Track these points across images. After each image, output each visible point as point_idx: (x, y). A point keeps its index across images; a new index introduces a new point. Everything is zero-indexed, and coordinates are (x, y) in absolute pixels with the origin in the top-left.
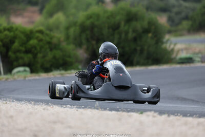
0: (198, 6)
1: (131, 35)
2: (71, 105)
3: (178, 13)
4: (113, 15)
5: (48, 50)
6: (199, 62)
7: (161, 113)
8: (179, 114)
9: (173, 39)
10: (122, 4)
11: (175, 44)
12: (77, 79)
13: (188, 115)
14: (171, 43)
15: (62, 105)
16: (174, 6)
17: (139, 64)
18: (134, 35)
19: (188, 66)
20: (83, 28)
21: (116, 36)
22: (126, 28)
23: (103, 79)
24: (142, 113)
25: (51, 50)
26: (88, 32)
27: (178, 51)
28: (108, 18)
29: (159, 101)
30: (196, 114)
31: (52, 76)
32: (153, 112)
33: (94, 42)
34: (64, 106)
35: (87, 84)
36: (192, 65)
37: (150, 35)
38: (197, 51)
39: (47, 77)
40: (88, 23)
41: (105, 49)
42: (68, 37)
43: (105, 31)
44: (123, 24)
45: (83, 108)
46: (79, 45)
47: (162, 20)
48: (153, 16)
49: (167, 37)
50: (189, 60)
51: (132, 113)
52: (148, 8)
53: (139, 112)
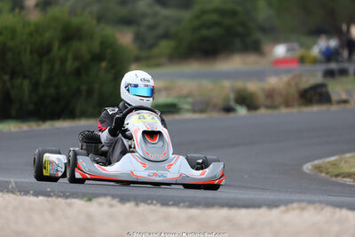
0: (186, 15)
1: (70, 65)
3: (152, 27)
4: (38, 30)
6: (187, 111)
8: (155, 202)
10: (55, 11)
13: (171, 203)
16: (144, 15)
17: (84, 115)
18: (76, 64)
21: (45, 67)
22: (62, 52)
24: (90, 200)
28: (31, 34)
30: (184, 202)
32: (109, 199)
33: (7, 77)
36: (177, 117)
37: (104, 64)
38: (185, 92)
43: (26, 58)
44: (56, 45)
47: (125, 38)
48: (109, 31)
50: (171, 109)
51: (74, 200)
52: (100, 19)
53: (86, 199)
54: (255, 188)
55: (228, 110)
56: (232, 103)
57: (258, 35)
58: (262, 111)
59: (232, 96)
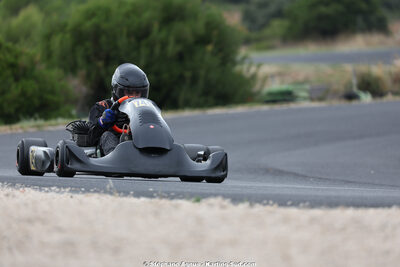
1: (172, 49)
2: (59, 187)
3: (263, 5)
4: (136, 11)
5: (11, 80)
6: (305, 99)
7: (236, 199)
8: (271, 202)
9: (255, 55)
11: (259, 66)
12: (71, 135)
13: (289, 203)
14: (251, 64)
15: (41, 187)
17: (188, 104)
18: (179, 48)
19: (284, 107)
20: (79, 36)
21: (144, 51)
22: (163, 34)
23: (118, 135)
24: (198, 200)
25: (17, 79)
26: (88, 44)
27: (265, 79)
28: (127, 15)
29: (226, 176)
30: (304, 202)
31: (20, 131)
32: (219, 199)
33: (100, 64)
34: (46, 189)
35: (88, 145)
36: (292, 106)
37: (210, 48)
38: (301, 78)
39: (9, 132)
40: (88, 25)
41: (122, 77)
42: (48, 55)
43: (123, 42)
44: (156, 27)
45: (84, 192)
46: (72, 69)
47: (233, 18)
48: (215, 10)
49: (243, 51)
50: (286, 97)
51: (180, 202)
53: (193, 199)
54: (382, 185)
55: (350, 97)
56: (355, 90)
57: (383, 12)
58: (389, 98)
59: (355, 82)
